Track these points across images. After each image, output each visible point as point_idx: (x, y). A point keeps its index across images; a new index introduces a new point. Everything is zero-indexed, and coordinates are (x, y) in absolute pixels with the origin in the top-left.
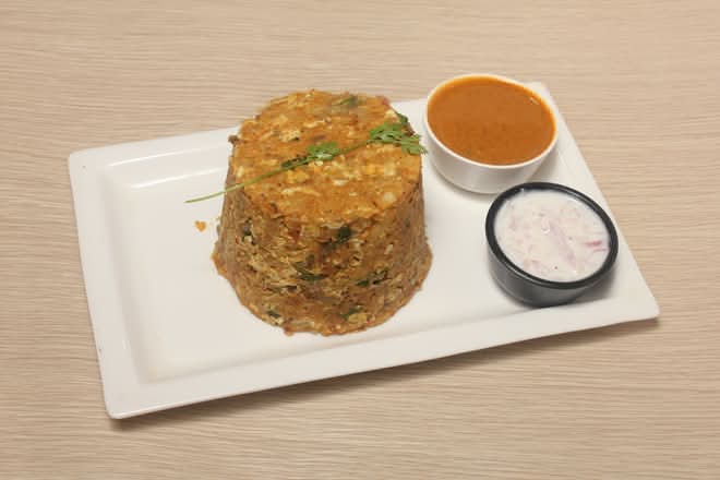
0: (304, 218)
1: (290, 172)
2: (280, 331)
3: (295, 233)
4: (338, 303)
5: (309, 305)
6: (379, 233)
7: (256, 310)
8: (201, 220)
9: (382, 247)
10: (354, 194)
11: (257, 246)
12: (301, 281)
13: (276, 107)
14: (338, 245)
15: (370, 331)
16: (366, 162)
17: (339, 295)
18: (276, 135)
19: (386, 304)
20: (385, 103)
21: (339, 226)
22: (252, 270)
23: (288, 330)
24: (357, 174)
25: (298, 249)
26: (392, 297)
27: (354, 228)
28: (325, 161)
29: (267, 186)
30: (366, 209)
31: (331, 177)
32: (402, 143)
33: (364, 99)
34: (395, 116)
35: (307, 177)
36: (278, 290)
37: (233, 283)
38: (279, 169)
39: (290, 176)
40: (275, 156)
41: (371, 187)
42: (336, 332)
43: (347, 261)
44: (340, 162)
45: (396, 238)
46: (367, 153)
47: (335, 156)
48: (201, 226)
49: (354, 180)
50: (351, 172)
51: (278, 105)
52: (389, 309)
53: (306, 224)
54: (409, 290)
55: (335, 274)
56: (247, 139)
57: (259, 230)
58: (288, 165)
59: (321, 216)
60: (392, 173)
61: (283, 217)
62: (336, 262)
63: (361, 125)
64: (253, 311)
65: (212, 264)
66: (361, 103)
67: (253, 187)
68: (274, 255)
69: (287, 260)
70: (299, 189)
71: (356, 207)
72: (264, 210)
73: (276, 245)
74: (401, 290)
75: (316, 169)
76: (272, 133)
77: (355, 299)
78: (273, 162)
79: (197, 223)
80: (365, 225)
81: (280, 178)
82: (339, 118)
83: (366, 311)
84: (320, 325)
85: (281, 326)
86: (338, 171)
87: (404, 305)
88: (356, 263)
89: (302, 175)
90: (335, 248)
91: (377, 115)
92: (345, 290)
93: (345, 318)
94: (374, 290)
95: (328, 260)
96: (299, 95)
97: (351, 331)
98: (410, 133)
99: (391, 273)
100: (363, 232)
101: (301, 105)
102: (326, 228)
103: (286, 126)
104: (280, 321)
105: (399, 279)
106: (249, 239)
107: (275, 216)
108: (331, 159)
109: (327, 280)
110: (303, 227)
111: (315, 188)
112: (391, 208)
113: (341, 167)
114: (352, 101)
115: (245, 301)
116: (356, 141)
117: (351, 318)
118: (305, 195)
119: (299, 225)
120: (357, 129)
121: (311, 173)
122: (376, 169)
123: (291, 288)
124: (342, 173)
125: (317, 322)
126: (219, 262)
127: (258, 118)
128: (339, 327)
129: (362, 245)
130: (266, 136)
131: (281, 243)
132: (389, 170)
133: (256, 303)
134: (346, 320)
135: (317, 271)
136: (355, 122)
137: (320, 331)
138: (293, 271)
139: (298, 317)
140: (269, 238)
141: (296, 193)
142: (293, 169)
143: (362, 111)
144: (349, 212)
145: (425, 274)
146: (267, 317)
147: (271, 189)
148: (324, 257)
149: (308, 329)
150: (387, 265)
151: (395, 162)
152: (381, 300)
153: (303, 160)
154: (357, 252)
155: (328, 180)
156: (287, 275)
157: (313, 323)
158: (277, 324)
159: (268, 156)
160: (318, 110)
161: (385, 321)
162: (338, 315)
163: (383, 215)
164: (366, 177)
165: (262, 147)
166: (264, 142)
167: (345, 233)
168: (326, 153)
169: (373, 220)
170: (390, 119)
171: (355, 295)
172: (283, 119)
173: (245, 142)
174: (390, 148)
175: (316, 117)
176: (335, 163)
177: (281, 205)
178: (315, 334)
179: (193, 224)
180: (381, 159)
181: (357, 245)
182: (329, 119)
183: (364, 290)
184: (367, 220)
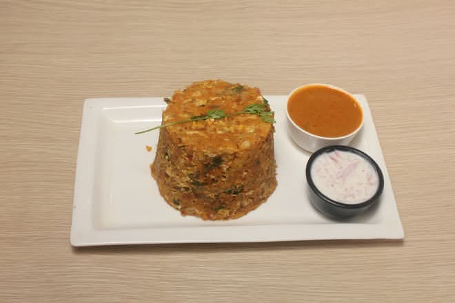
0: (195, 149)
1: (194, 123)
2: (179, 213)
3: (190, 157)
4: (212, 201)
5: (196, 200)
6: (238, 163)
7: (168, 199)
8: (150, 146)
9: (241, 172)
10: (227, 140)
11: (170, 162)
12: (192, 186)
13: (196, 86)
14: (214, 167)
15: (231, 221)
16: (238, 123)
17: (213, 197)
18: (192, 102)
19: (242, 207)
20: (258, 92)
21: (214, 156)
22: (167, 176)
23: (184, 213)
24: (232, 129)
25: (191, 166)
26: (246, 203)
27: (224, 158)
28: (215, 119)
29: (179, 128)
30: (232, 149)
31: (217, 129)
32: (261, 115)
33: (246, 88)
34: (262, 100)
35: (203, 126)
36: (179, 188)
37: (158, 183)
38: (189, 120)
39: (194, 125)
40: (188, 113)
41: (237, 137)
42: (210, 218)
43: (219, 177)
44: (224, 120)
45: (250, 168)
46: (241, 119)
47: (222, 118)
48: (149, 149)
49: (230, 132)
50: (229, 127)
51: (198, 86)
52: (243, 210)
53: (196, 152)
54: (257, 201)
55: (211, 184)
56: (175, 101)
57: (172, 153)
58: (195, 118)
59: (205, 149)
60: (252, 131)
61: (184, 146)
62: (212, 177)
63: (241, 103)
64: (165, 199)
65: (149, 170)
66: (245, 90)
67: (171, 127)
68: (179, 168)
69: (185, 172)
70: (196, 132)
71: (226, 147)
72: (175, 141)
73: (179, 162)
74: (251, 200)
75: (209, 123)
76: (190, 100)
77: (222, 200)
78: (186, 116)
79: (147, 147)
80: (230, 157)
81: (188, 125)
82: (229, 97)
83: (229, 209)
84: (201, 213)
85: (179, 210)
86: (221, 126)
87: (254, 209)
88: (224, 180)
89: (200, 125)
90: (211, 169)
91: (251, 98)
92: (216, 194)
93: (216, 211)
94: (234, 197)
95: (208, 175)
96: (211, 82)
97: (218, 219)
98: (268, 110)
99: (245, 189)
100: (229, 161)
101: (210, 87)
102: (207, 156)
103: (199, 98)
104: (180, 207)
105: (250, 193)
106: (167, 157)
107: (180, 145)
108: (219, 119)
109: (207, 187)
110: (194, 153)
111: (206, 133)
112: (247, 150)
113: (224, 124)
114: (240, 88)
115: (162, 193)
116: (236, 111)
117: (220, 211)
118: (199, 136)
119: (192, 152)
120: (238, 104)
121: (206, 125)
122: (244, 128)
123: (187, 189)
124: (224, 127)
125: (200, 211)
126: (153, 170)
127: (185, 91)
128: (212, 216)
129: (228, 169)
130: (186, 101)
131: (183, 161)
132: (251, 130)
133: (168, 195)
134: (217, 212)
135: (201, 181)
136: (238, 100)
137: (201, 216)
138: (188, 179)
139: (190, 206)
140: (177, 157)
141: (194, 134)
142: (197, 121)
143: (244, 95)
144: (221, 149)
145: (270, 193)
146: (173, 204)
147: (181, 130)
148: (205, 173)
149: (194, 214)
150: (243, 183)
151: (256, 125)
152: (238, 204)
153: (203, 117)
154: (224, 173)
155: (215, 130)
156: (185, 180)
157: (197, 211)
158: (177, 209)
159: (185, 112)
160: (220, 91)
161: (240, 216)
162: (212, 209)
163: (242, 153)
164: (236, 131)
165: (182, 106)
166: (184, 104)
167: (218, 160)
168: (217, 115)
169: (235, 155)
170: (259, 101)
171: (222, 198)
172: (199, 94)
173: (174, 103)
174: (254, 117)
175: (217, 95)
176: (221, 122)
177: (184, 139)
178: (198, 217)
179: (145, 147)
180: (247, 122)
181: (225, 169)
182: (224, 97)
183: (228, 196)
184: (231, 155)
